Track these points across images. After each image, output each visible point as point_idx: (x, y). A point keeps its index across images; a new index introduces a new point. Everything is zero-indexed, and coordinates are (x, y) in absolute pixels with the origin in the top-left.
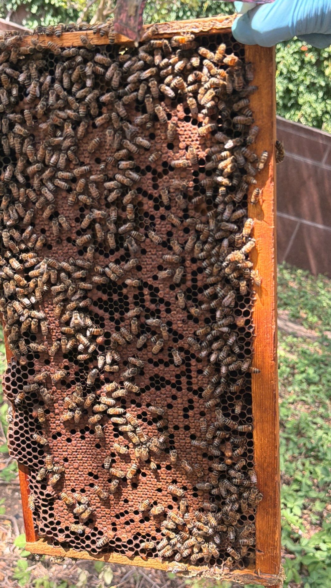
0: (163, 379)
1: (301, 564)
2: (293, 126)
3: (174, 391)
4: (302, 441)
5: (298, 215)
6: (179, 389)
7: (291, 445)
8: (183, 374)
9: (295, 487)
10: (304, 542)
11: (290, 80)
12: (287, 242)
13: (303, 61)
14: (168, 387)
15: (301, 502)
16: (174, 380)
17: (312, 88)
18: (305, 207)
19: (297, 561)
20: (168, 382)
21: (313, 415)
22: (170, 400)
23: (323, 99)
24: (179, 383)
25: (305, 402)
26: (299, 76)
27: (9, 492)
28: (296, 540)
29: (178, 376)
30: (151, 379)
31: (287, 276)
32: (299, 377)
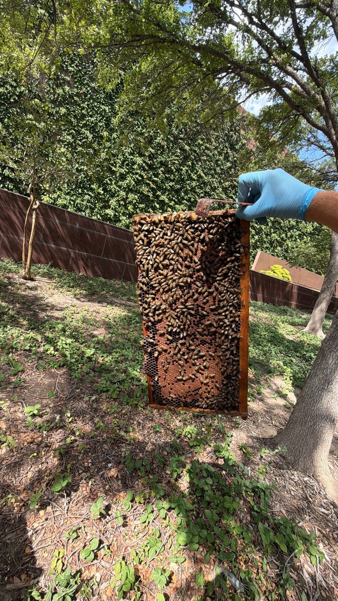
0: (205, 341)
1: (142, 389)
2: (119, 228)
3: (209, 346)
4: (137, 345)
5: (125, 261)
6: (212, 345)
7: (133, 347)
8: (213, 339)
9: (136, 362)
10: (142, 381)
11: (116, 211)
12: (123, 271)
13: (120, 204)
14: (207, 344)
15: (139, 367)
16: (209, 341)
17: (124, 214)
18: (127, 259)
19: (141, 388)
20: (207, 342)
21: (140, 334)
22: (208, 349)
23: (129, 218)
24: (211, 342)
25: (136, 330)
26: (119, 209)
27: (19, 390)
28: (140, 381)
29: (211, 340)
30: (201, 341)
31: (124, 284)
32: (133, 322)
